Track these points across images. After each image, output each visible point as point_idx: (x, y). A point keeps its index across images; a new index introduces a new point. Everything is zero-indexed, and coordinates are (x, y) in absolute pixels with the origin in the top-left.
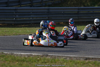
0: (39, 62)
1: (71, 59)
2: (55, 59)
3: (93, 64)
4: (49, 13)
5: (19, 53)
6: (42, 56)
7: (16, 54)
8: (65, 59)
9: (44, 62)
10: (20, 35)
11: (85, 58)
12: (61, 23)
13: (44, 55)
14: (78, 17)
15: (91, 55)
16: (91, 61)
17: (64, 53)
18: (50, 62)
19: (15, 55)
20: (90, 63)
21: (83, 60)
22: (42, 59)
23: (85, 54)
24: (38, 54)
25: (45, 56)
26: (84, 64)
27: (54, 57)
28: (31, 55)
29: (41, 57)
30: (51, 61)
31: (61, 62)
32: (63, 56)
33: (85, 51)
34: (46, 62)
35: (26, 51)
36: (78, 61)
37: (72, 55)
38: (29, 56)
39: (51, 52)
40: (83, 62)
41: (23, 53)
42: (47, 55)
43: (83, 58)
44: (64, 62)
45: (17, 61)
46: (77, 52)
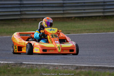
1: (56, 69)
2: (33, 69)
4: (22, 5)
9: (17, 73)
13: (16, 64)
18: (25, 73)
21: (73, 69)
24: (8, 62)
27: (31, 66)
29: (13, 67)
34: (19, 74)
42: (22, 64)
43: (73, 67)
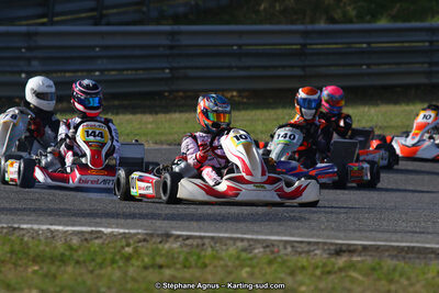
0: (133, 265)
3: (366, 275)
5: (44, 227)
6: (145, 240)
7: (32, 229)
8: (244, 250)
11: (332, 248)
12: (229, 95)
14: (303, 67)
15: (358, 234)
16: (359, 259)
17: (242, 225)
19: (24, 235)
20: (355, 270)
22: (144, 250)
23: (333, 229)
25: (159, 240)
26: (329, 273)
28: (94, 235)
30: (182, 258)
31: (227, 266)
32: (237, 239)
33: (334, 216)
35: (73, 218)
36: (303, 260)
37: (278, 234)
38: (86, 240)
39: (182, 219)
40: (325, 265)
41: (59, 224)
44: (242, 266)
45: (35, 261)
46: (297, 223)
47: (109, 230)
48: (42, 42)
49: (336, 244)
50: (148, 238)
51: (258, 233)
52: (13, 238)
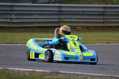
5: (17, 69)
7: (12, 70)
10: (17, 44)
14: (104, 19)
19: (10, 72)
25: (55, 74)
28: (33, 72)
32: (81, 75)
37: (95, 73)
38: (31, 74)
41: (22, 68)
47: (39, 71)
48: (16, 9)
49: (116, 77)
50: (52, 73)
51: (89, 73)
52: (6, 72)
